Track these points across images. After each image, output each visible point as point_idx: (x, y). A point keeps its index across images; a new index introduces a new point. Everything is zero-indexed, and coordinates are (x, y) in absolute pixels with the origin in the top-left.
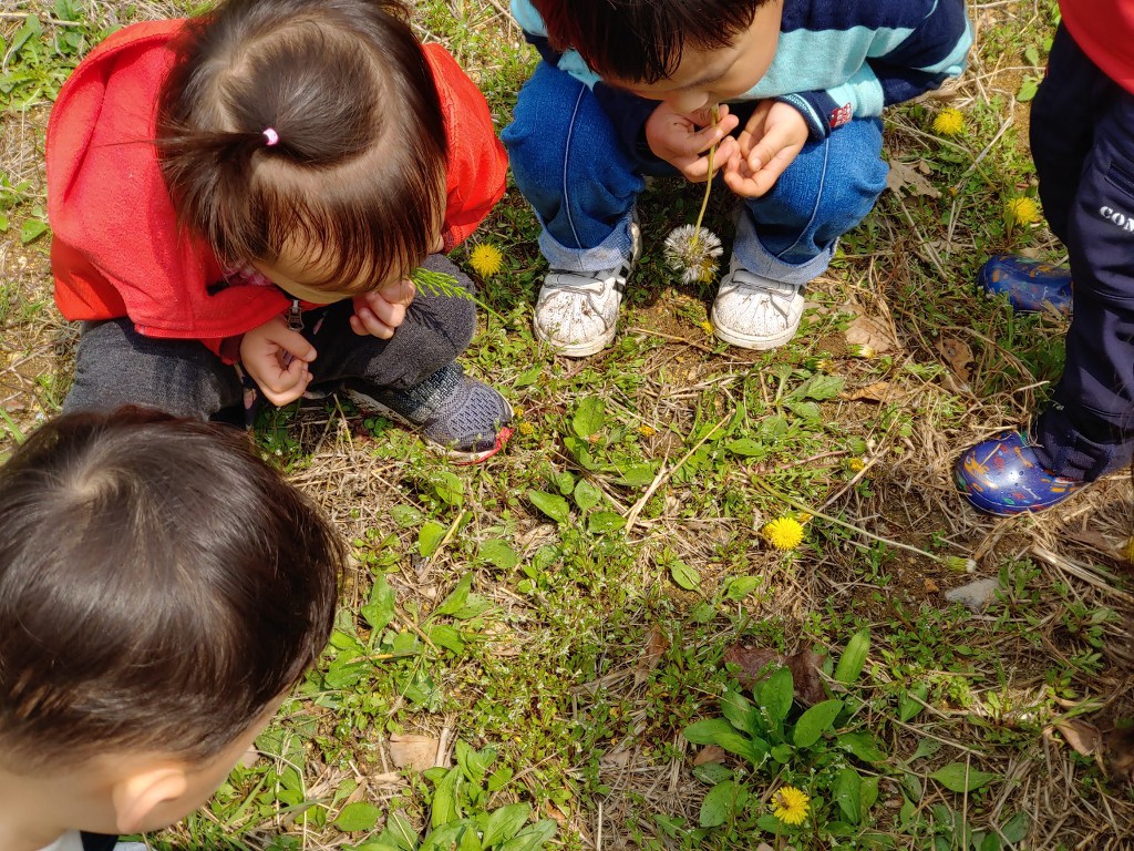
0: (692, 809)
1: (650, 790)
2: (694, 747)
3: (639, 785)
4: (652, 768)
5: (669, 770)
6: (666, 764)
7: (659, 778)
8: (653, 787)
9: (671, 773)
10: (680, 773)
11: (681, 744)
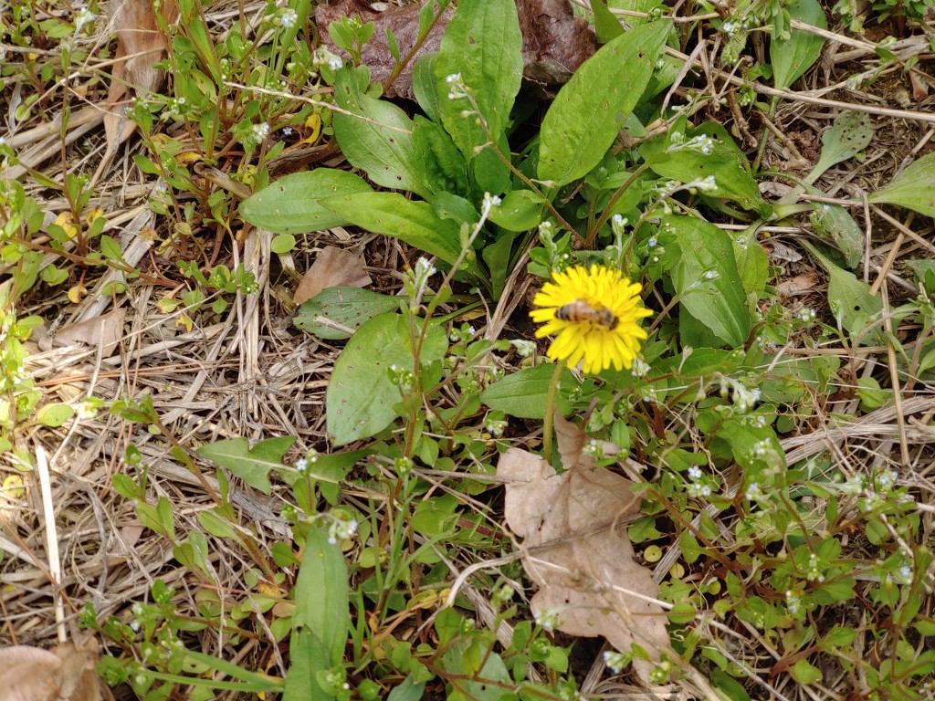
0: (308, 410)
1: (192, 390)
2: (288, 263)
3: (160, 386)
4: (188, 337)
5: (233, 332)
6: (224, 317)
7: (211, 356)
8: (198, 382)
9: (239, 336)
10: (264, 331)
11: (255, 262)
